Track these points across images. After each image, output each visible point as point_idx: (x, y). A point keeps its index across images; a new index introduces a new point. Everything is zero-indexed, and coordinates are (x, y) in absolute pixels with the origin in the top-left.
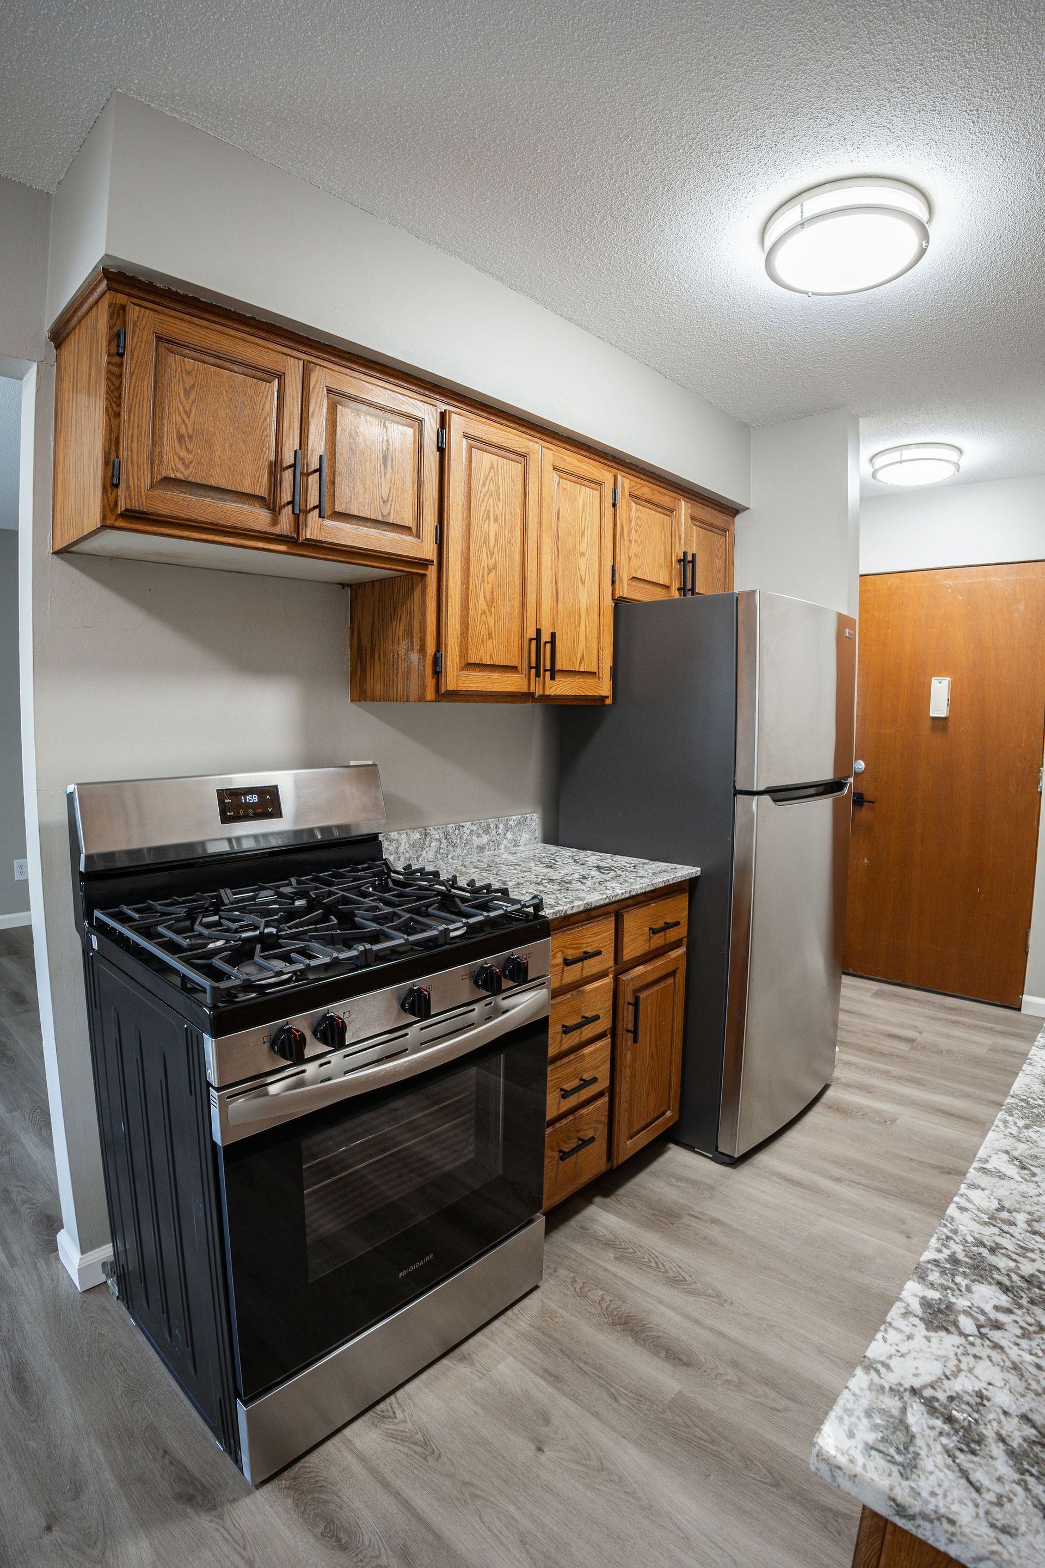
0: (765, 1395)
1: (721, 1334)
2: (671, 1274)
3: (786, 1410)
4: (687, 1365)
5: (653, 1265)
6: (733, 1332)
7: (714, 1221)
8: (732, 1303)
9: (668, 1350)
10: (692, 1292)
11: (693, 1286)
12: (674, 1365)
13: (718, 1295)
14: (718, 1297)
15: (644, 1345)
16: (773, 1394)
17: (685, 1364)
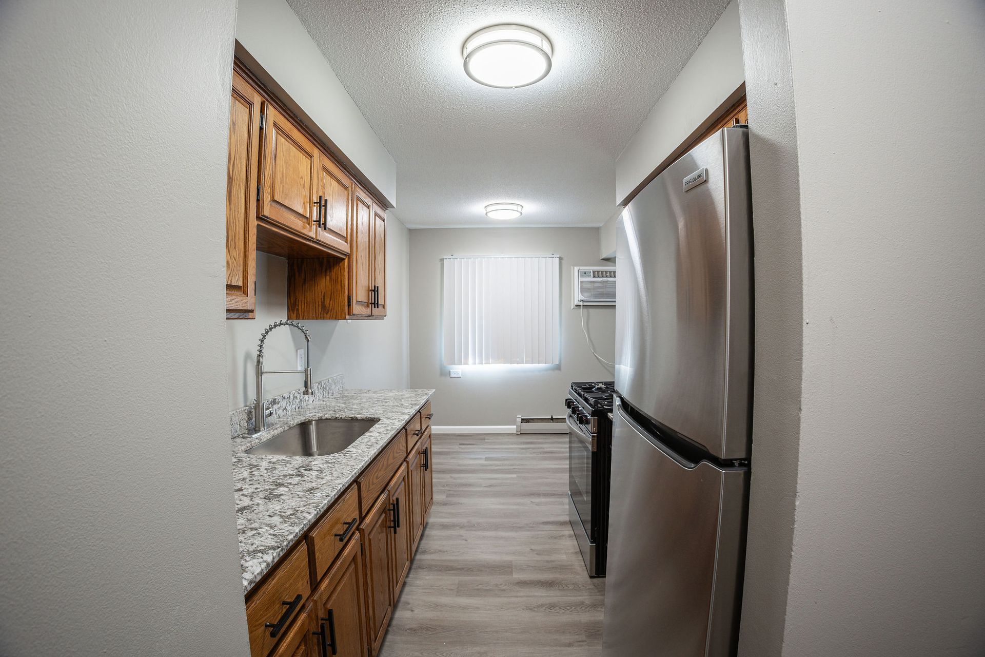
0: (486, 586)
1: (517, 597)
2: (557, 608)
3: (477, 586)
4: (518, 583)
5: (568, 608)
6: (513, 599)
7: (570, 645)
8: (523, 609)
9: (528, 584)
10: (542, 606)
11: (544, 608)
12: (521, 581)
13: (531, 610)
14: (531, 609)
15: (537, 581)
16: (484, 588)
17: (519, 583)
